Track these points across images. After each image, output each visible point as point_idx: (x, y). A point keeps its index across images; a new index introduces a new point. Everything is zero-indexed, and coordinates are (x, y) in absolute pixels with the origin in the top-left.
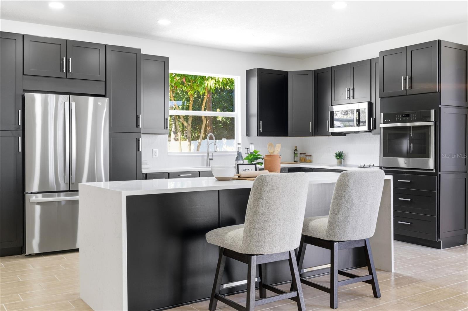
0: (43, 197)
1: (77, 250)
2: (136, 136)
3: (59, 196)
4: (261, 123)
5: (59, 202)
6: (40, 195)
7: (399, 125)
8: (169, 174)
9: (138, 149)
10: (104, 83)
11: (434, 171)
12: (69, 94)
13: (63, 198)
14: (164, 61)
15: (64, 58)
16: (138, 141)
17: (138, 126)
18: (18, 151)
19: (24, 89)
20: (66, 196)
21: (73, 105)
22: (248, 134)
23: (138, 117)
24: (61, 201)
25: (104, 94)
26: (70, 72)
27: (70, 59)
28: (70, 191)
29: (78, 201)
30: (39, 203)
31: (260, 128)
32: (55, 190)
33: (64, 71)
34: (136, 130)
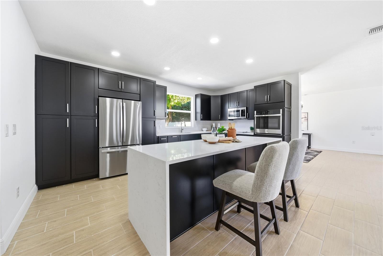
0: (110, 149)
1: (127, 174)
2: (154, 119)
3: (118, 148)
4: (202, 115)
5: (118, 151)
6: (109, 148)
7: (264, 116)
8: (168, 136)
9: (155, 125)
10: (139, 95)
11: (281, 135)
12: (122, 99)
13: (120, 149)
14: (165, 88)
15: (120, 82)
16: (155, 122)
17: (154, 115)
18: (95, 127)
19: (99, 95)
20: (121, 148)
21: (124, 104)
22: (196, 119)
23: (154, 111)
24: (119, 151)
25: (139, 100)
26: (123, 88)
27: (123, 82)
28: (123, 146)
29: (127, 150)
30: (108, 153)
31: (201, 117)
32: (117, 146)
33: (120, 88)
34: (154, 117)
